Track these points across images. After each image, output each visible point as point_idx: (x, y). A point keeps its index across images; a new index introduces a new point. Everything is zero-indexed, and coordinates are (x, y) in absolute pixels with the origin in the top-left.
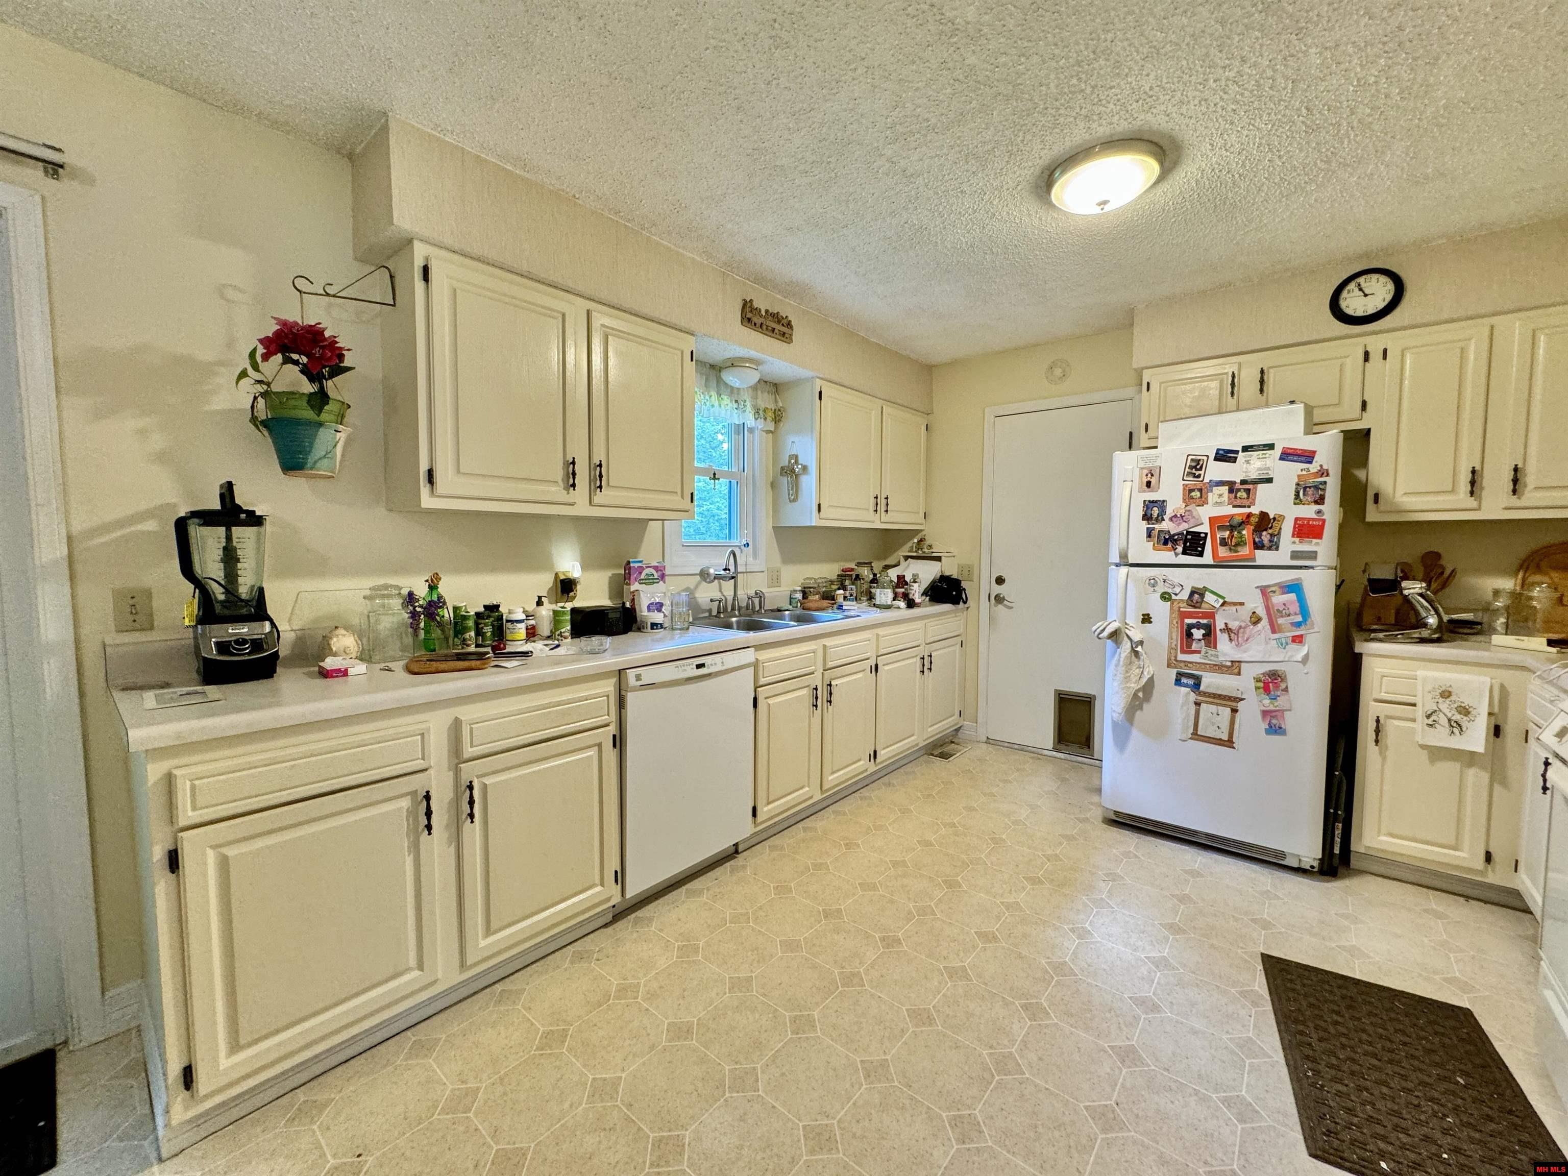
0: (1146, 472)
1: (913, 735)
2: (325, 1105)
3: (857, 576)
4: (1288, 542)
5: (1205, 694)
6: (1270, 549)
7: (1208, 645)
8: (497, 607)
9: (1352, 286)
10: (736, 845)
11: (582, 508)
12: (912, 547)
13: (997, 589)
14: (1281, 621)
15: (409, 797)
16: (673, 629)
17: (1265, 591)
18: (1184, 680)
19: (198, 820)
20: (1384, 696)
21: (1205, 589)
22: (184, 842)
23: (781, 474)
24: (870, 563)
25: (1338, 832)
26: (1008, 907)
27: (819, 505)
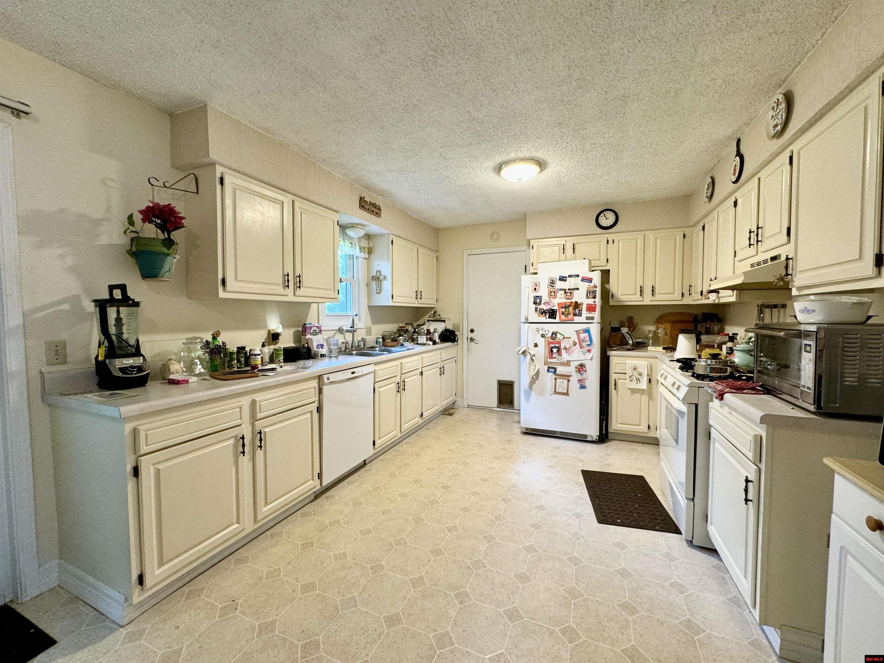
0: (534, 284)
1: (437, 405)
2: (201, 590)
3: (407, 330)
4: (585, 313)
5: (558, 375)
6: (579, 316)
7: (559, 355)
8: (244, 348)
9: (602, 215)
10: (365, 461)
11: (291, 298)
12: (431, 315)
13: (471, 335)
14: (583, 344)
15: (233, 439)
16: (330, 357)
17: (578, 332)
18: (550, 370)
19: (149, 451)
20: (617, 371)
21: (557, 332)
22: (142, 463)
23: (372, 280)
24: (412, 324)
25: (604, 425)
26: (490, 468)
27: (392, 296)
